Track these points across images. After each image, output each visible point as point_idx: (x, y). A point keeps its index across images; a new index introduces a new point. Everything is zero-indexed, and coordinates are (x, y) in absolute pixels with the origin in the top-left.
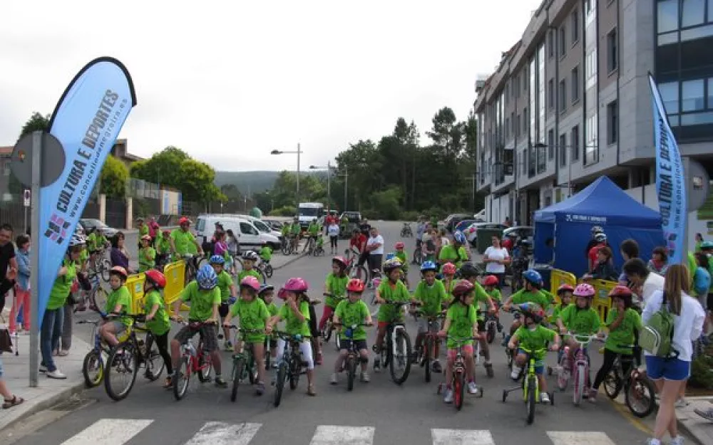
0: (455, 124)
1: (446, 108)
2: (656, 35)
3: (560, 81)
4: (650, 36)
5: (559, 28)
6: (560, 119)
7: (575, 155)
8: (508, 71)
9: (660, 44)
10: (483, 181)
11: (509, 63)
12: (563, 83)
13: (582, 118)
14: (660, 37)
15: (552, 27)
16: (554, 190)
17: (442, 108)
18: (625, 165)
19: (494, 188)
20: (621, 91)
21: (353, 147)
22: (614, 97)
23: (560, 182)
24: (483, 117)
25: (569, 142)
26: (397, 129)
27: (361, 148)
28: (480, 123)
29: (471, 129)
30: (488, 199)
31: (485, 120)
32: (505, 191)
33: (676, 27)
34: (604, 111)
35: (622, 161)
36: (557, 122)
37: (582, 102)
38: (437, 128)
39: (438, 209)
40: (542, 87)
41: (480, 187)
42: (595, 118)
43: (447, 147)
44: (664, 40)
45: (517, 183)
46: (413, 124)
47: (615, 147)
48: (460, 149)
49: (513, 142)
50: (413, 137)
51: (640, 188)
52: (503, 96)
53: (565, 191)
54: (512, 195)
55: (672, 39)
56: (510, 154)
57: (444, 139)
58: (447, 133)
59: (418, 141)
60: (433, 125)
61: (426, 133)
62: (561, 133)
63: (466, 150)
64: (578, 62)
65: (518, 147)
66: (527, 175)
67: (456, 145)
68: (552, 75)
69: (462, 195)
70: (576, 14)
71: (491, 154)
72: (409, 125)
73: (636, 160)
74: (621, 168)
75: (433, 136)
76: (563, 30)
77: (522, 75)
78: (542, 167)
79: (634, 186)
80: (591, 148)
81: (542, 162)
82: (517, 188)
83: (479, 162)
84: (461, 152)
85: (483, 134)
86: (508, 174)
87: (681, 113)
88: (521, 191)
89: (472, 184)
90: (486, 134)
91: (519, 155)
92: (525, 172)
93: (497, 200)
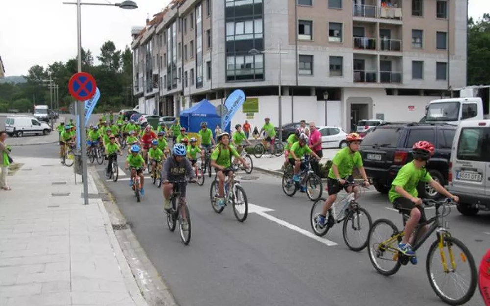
0: (115, 51)
1: (109, 41)
2: (226, 36)
3: (184, 45)
4: (224, 35)
5: (185, 18)
7: (192, 82)
8: (154, 32)
9: (227, 40)
10: (138, 90)
11: (156, 27)
12: (186, 46)
13: (195, 65)
14: (227, 38)
15: (180, 18)
16: (181, 97)
17: (107, 41)
19: (146, 94)
20: (212, 57)
21: (50, 66)
22: (209, 60)
23: (185, 94)
24: (137, 51)
25: (189, 76)
27: (55, 67)
28: (135, 56)
29: (128, 56)
30: (141, 100)
31: (139, 54)
32: (153, 96)
33: (233, 34)
34: (205, 65)
35: (213, 88)
36: (183, 64)
37: (195, 58)
38: (104, 54)
39: (108, 106)
40: (174, 45)
41: (136, 93)
42: (201, 67)
43: (110, 66)
44: (230, 39)
45: (161, 92)
46: (89, 52)
47: (210, 82)
48: (119, 67)
49: (158, 70)
50: (89, 60)
51: (221, 99)
52: (151, 43)
53: (188, 100)
54: (157, 98)
55: (232, 39)
56: (156, 76)
57: (108, 61)
58: (110, 57)
59: (92, 63)
60: (101, 52)
61: (97, 57)
62: (185, 71)
63: (123, 68)
64: (194, 39)
65: (161, 73)
66: (167, 89)
67: (117, 65)
68: (180, 40)
69: (123, 96)
70: (192, 14)
71: (143, 74)
72: (86, 52)
73: (218, 88)
74: (213, 91)
75: (101, 59)
76: (186, 20)
77: (162, 34)
78: (175, 86)
79: (219, 98)
80: (199, 80)
81: (175, 83)
82: (161, 95)
83: (135, 78)
84: (119, 69)
85: (137, 62)
86: (155, 87)
87: (236, 70)
88: (164, 97)
89: (131, 91)
90: (139, 63)
91: (161, 78)
92: (165, 87)
93: (147, 101)
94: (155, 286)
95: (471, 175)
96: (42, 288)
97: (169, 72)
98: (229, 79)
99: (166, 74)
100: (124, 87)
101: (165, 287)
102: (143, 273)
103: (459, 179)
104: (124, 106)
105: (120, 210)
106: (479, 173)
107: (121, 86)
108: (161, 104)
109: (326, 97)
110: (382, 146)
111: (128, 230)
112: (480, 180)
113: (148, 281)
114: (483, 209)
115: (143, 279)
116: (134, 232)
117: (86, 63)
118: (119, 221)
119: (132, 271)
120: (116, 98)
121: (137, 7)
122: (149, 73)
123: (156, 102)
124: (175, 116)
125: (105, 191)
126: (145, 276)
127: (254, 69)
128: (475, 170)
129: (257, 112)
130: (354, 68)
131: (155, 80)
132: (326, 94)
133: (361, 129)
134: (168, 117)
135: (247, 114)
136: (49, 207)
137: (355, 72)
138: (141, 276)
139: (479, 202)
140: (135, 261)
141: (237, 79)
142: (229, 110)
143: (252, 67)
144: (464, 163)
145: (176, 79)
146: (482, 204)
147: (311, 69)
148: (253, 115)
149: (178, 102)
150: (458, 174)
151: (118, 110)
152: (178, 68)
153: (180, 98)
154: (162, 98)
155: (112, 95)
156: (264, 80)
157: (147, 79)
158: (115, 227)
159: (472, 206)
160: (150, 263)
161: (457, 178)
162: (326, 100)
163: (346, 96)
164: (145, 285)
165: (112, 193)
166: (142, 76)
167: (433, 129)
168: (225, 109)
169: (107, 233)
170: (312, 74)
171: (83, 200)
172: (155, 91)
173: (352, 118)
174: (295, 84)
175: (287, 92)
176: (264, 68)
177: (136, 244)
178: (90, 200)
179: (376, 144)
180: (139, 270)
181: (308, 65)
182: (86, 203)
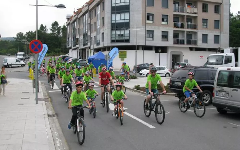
0: (58, 26)
1: (56, 21)
2: (111, 21)
3: (91, 24)
4: (110, 20)
5: (91, 11)
6: (91, 33)
7: (95, 43)
8: (77, 17)
9: (112, 22)
10: (69, 45)
11: (78, 15)
12: (92, 25)
13: (96, 34)
15: (89, 11)
17: (55, 21)
18: (105, 46)
19: (73, 48)
20: (105, 31)
21: (27, 33)
22: (103, 32)
23: (91, 48)
24: (69, 26)
25: (93, 39)
26: (41, 28)
27: (29, 33)
28: (68, 29)
29: (64, 29)
30: (70, 50)
31: (70, 28)
32: (76, 49)
33: (115, 20)
34: (101, 34)
36: (90, 34)
37: (96, 31)
38: (53, 27)
39: (54, 53)
40: (87, 24)
41: (68, 47)
42: (99, 35)
43: (56, 34)
44: (113, 22)
45: (80, 47)
46: (45, 26)
47: (103, 43)
48: (60, 34)
49: (78, 36)
50: (46, 30)
52: (75, 23)
53: (93, 51)
54: (78, 50)
55: (114, 22)
56: (78, 39)
57: (55, 31)
58: (56, 29)
59: (47, 32)
60: (52, 27)
62: (91, 37)
63: (62, 35)
64: (96, 21)
65: (80, 38)
67: (59, 33)
68: (89, 22)
69: (62, 48)
70: (95, 10)
71: (72, 38)
72: (44, 27)
73: (107, 46)
74: (105, 47)
75: (51, 30)
76: (92, 12)
77: (81, 19)
78: (87, 44)
79: (107, 51)
80: (98, 42)
81: (86, 43)
82: (80, 48)
83: (67, 40)
84: (60, 35)
85: (69, 32)
86: (77, 44)
87: (116, 37)
88: (81, 49)
89: (65, 46)
90: (70, 32)
91: (80, 40)
92: (82, 45)
93: (73, 51)
94: (63, 147)
95: (223, 94)
96: (8, 147)
97: (84, 37)
98: (113, 41)
99: (82, 38)
100: (62, 44)
101: (68, 148)
102: (59, 140)
103: (217, 96)
104: (62, 53)
105: (53, 107)
106: (227, 93)
107: (61, 43)
108: (80, 53)
109: (160, 51)
110: (181, 78)
111: (55, 118)
112: (227, 96)
113: (60, 145)
114: (228, 111)
115: (58, 143)
116: (58, 118)
117: (44, 32)
118: (52, 113)
119: (53, 139)
120: (58, 49)
121: (65, 7)
122: (74, 37)
123: (78, 51)
124: (86, 59)
125: (47, 97)
126: (59, 142)
127: (125, 37)
128: (225, 92)
129: (126, 58)
130: (174, 37)
131: (77, 41)
132: (160, 50)
133: (177, 67)
134: (83, 59)
135: (121, 59)
136: (19, 105)
137: (174, 39)
138: (58, 142)
139: (227, 107)
140: (56, 134)
141: (116, 42)
142: (111, 57)
143: (124, 36)
144: (220, 88)
145: (87, 41)
146: (228, 108)
147: (153, 37)
148: (124, 59)
149: (88, 52)
150: (217, 93)
151: (59, 55)
152: (88, 35)
153: (89, 50)
154: (80, 50)
155: (57, 48)
156: (129, 42)
157: (73, 40)
158: (49, 116)
159: (224, 109)
160: (63, 135)
161: (217, 95)
162: (160, 53)
163: (170, 51)
164: (59, 147)
165: (50, 98)
166: (71, 39)
167: (207, 70)
168: (109, 57)
169: (45, 119)
170: (153, 40)
171: (35, 102)
172: (77, 46)
173: (172, 62)
174: (145, 45)
175: (141, 48)
176: (129, 37)
177: (58, 125)
178: (39, 102)
179: (179, 77)
180: (57, 139)
181: (151, 35)
182: (37, 103)
